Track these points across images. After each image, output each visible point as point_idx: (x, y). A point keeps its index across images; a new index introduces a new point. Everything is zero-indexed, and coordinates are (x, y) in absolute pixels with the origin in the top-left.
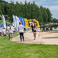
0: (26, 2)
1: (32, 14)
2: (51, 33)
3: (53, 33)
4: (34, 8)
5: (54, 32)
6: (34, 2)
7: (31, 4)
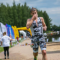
0: (14, 3)
1: (23, 20)
2: (50, 45)
3: (53, 45)
4: (26, 12)
5: (55, 45)
6: (26, 3)
7: (21, 6)
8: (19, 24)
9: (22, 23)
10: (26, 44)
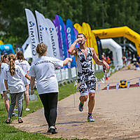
8: (99, 15)
9: (108, 14)
10: (123, 85)
